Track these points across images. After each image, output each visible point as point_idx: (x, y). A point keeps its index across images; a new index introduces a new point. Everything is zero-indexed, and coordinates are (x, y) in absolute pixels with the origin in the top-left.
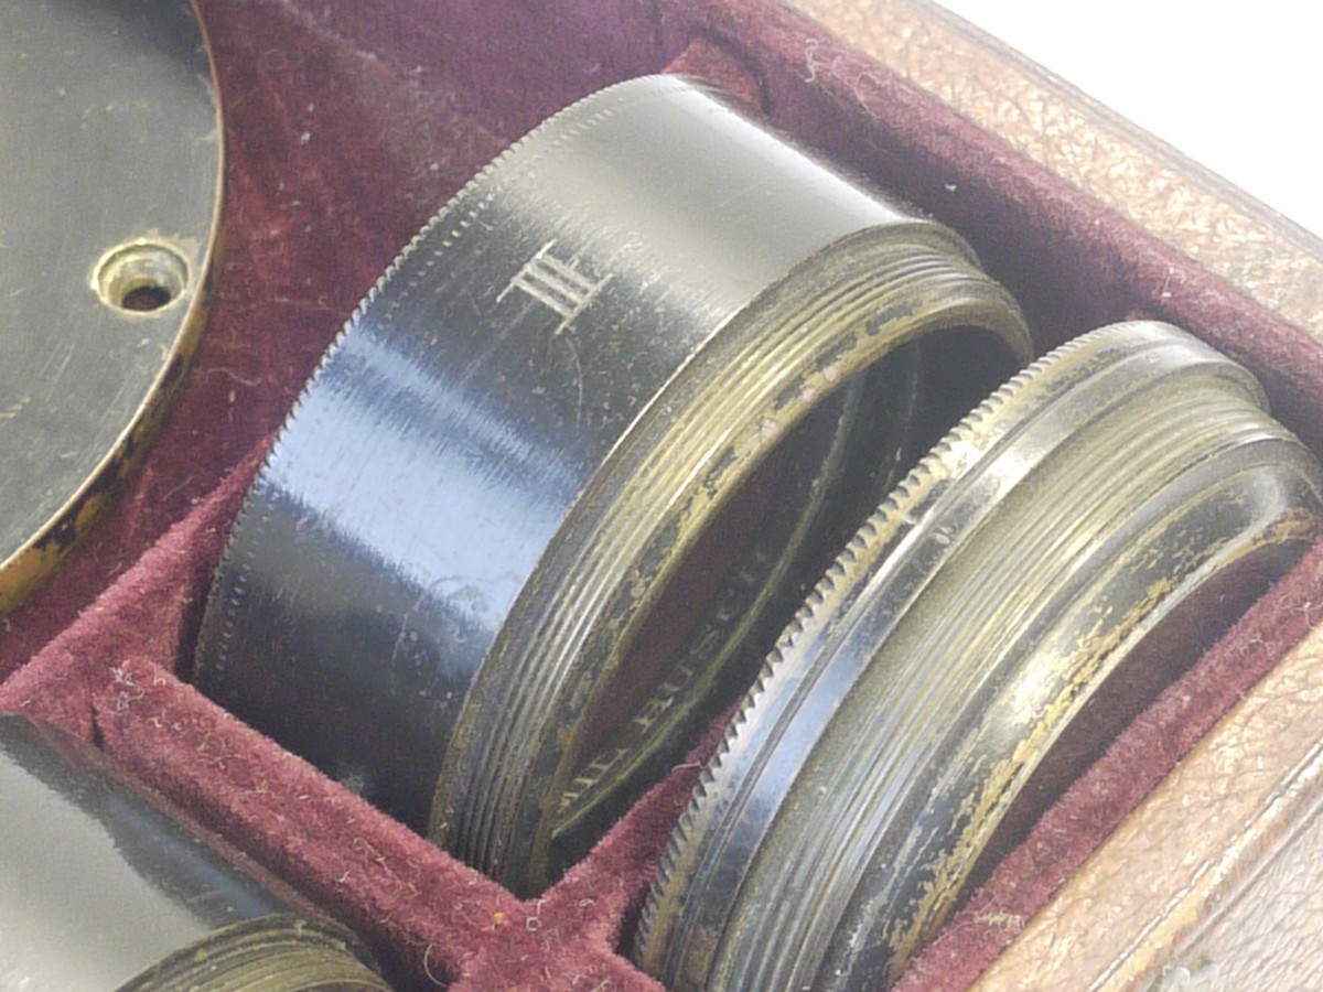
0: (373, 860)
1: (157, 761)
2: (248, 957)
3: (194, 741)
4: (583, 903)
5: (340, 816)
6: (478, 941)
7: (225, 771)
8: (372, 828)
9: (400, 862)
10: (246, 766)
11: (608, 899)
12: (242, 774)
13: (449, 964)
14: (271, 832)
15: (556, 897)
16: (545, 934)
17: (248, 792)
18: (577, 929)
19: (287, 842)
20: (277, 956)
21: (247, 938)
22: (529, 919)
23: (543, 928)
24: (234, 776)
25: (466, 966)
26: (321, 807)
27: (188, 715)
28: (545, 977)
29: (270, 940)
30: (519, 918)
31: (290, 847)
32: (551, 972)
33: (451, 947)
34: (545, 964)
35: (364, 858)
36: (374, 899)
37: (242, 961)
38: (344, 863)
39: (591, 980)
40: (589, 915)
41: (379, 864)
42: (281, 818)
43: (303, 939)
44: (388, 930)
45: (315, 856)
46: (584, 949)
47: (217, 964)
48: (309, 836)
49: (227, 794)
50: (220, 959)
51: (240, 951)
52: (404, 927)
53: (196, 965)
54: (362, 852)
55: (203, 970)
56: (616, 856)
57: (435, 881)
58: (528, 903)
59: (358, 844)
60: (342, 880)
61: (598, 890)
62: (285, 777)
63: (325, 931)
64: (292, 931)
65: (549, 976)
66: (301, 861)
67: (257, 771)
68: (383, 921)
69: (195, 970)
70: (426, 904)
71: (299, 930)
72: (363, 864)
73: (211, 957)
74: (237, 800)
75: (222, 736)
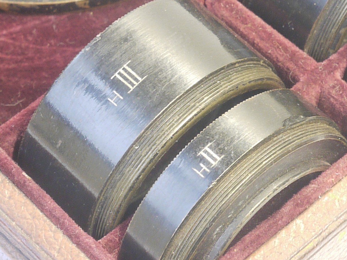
0: (278, 47)
1: (221, 15)
2: (249, 68)
3: (232, 10)
4: (334, 64)
5: (270, 34)
6: (305, 72)
7: (240, 19)
8: (278, 39)
9: (286, 49)
10: (245, 19)
11: (341, 64)
12: (244, 21)
13: (296, 77)
14: (251, 37)
15: (327, 62)
16: (323, 72)
17: (246, 26)
18: (332, 71)
19: (255, 40)
20: (256, 68)
21: (249, 63)
22: (320, 68)
23: (323, 70)
24: (242, 21)
25: (301, 78)
26: (265, 32)
27: (231, 4)
28: (323, 83)
29: (254, 64)
30: (316, 67)
31: (256, 42)
32: (324, 82)
33: (297, 73)
34: (323, 80)
35: (276, 46)
36: (277, 58)
37: (247, 68)
38: (270, 47)
39: (335, 85)
40: (336, 68)
41: (280, 49)
42: (254, 34)
43: (262, 65)
44: (280, 67)
45: (262, 45)
46: (334, 77)
47: (241, 68)
48: (261, 39)
49: (240, 26)
50: (241, 67)
51: (247, 66)
52: (285, 66)
53: (235, 67)
54: (275, 45)
55: (237, 69)
56: (344, 53)
57: (294, 54)
58: (320, 63)
59: (275, 42)
60: (269, 52)
61: (339, 61)
62: (256, 23)
63: (267, 64)
64: (260, 63)
65: (324, 83)
66: (258, 46)
67: (248, 20)
68: (279, 64)
69: (235, 69)
70: (291, 60)
71: (262, 63)
72: (275, 48)
73: (239, 66)
74: (242, 28)
75: (239, 9)
